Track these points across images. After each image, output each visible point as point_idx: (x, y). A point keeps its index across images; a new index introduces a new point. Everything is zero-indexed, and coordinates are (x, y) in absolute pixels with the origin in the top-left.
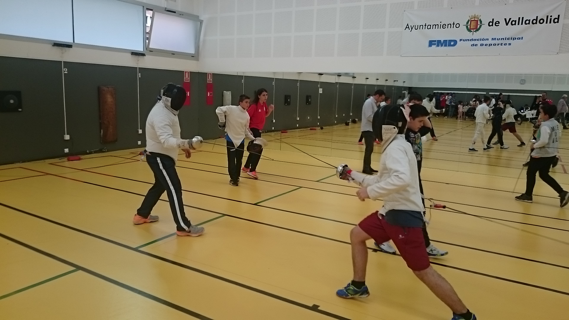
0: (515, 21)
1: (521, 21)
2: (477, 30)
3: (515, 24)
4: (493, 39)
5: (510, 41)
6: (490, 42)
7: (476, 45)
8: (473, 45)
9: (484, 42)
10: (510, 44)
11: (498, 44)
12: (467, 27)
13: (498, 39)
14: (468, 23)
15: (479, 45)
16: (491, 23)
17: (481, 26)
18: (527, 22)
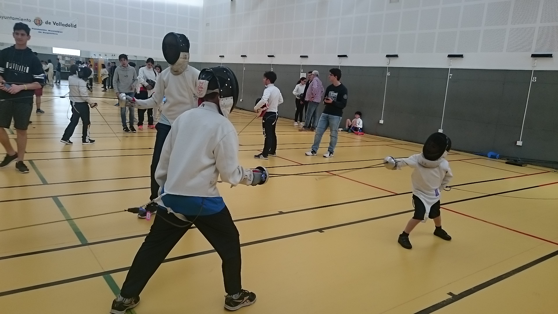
0: (58, 24)
1: (60, 24)
2: (40, 25)
3: (58, 25)
4: (49, 31)
5: (57, 33)
6: (48, 32)
7: (41, 32)
8: (39, 32)
9: (45, 31)
10: (57, 34)
11: (52, 33)
12: (35, 23)
13: (51, 31)
14: (35, 20)
15: (42, 32)
16: (47, 23)
17: (42, 23)
18: (63, 25)
